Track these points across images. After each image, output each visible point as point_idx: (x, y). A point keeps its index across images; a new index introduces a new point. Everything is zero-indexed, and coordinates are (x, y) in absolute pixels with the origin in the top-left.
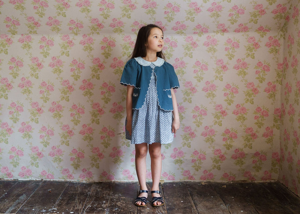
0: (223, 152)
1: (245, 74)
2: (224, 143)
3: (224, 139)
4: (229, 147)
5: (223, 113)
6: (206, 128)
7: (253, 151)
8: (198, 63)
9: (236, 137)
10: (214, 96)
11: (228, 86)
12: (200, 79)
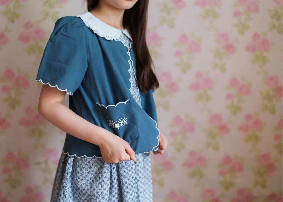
0: (217, 194)
1: (265, 60)
2: (221, 179)
3: (222, 173)
4: (228, 186)
5: (223, 129)
6: (192, 153)
7: (267, 192)
8: (183, 38)
9: (241, 169)
10: (208, 98)
11: (234, 82)
12: (185, 68)
